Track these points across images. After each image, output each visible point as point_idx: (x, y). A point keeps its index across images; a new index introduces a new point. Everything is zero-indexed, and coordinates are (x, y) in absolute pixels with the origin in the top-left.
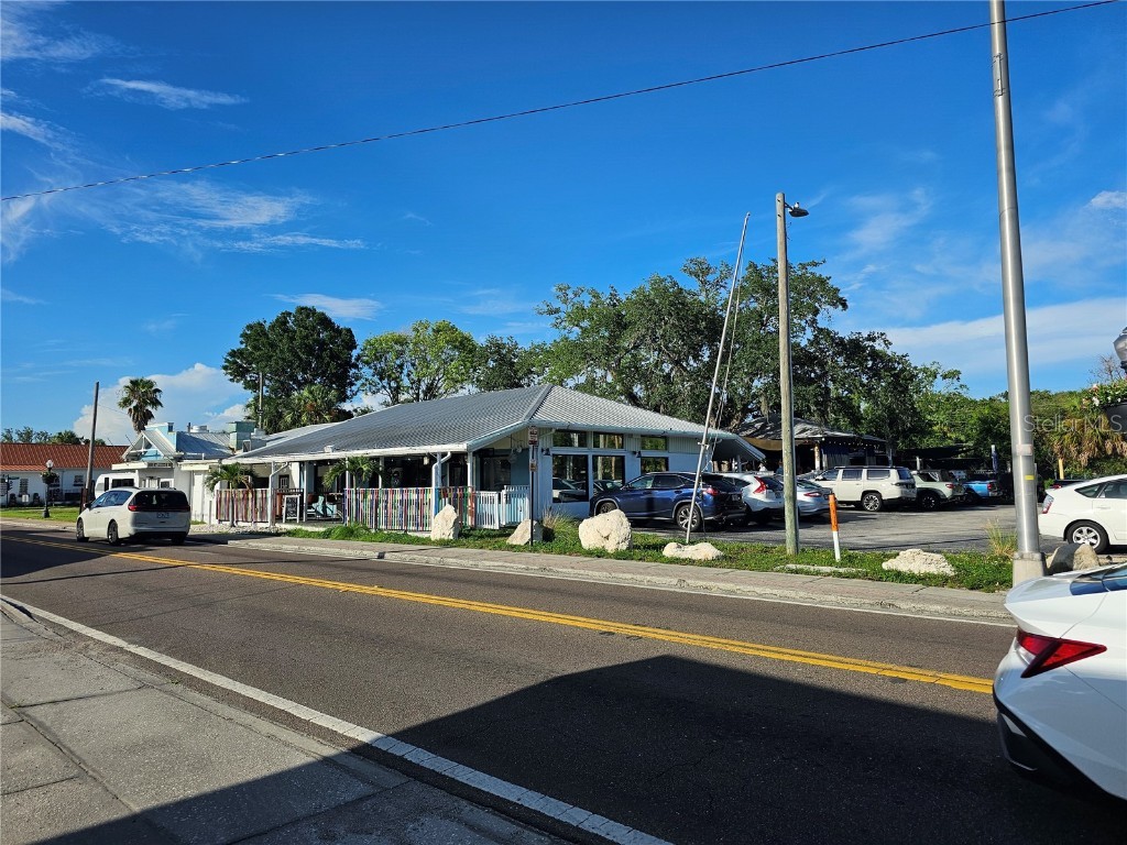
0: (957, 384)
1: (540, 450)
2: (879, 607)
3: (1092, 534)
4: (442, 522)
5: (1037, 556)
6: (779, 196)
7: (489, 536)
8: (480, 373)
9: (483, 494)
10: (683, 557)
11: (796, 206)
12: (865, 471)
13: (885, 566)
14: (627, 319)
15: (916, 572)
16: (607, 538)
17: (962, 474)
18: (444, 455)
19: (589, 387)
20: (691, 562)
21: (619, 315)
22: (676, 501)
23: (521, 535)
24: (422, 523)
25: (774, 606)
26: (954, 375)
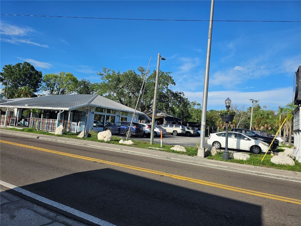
0: (200, 107)
1: (91, 112)
2: (167, 158)
3: (218, 145)
4: (59, 129)
5: (203, 149)
6: (159, 54)
7: (73, 135)
8: (79, 89)
9: (73, 123)
10: (124, 143)
11: (163, 57)
12: (174, 126)
13: (171, 149)
14: (121, 79)
15: (178, 151)
16: (105, 137)
17: (197, 128)
18: (62, 111)
19: (109, 97)
20: (126, 145)
21: (119, 79)
22: (126, 129)
23: (81, 135)
24: (53, 129)
25: (142, 157)
26: (199, 104)
